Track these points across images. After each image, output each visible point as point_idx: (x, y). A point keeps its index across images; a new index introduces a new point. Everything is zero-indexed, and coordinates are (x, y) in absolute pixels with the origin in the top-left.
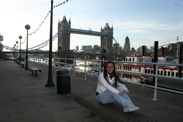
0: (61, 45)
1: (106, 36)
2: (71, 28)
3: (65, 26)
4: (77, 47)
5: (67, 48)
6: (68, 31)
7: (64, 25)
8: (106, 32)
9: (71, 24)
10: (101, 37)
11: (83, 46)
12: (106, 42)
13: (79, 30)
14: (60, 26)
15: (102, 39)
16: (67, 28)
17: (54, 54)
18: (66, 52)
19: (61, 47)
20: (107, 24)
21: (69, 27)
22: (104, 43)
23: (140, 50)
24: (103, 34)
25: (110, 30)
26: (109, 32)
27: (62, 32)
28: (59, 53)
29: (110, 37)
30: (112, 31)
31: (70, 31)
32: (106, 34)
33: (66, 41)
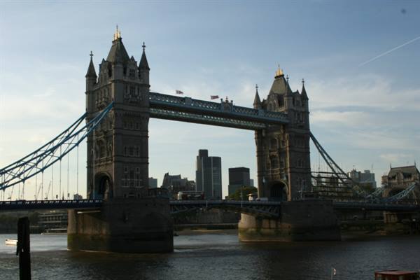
0: (111, 170)
1: (285, 126)
3: (127, 79)
6: (137, 104)
7: (121, 76)
8: (282, 110)
10: (258, 132)
12: (282, 153)
16: (133, 88)
17: (70, 211)
18: (132, 198)
20: (280, 78)
21: (142, 85)
22: (272, 157)
25: (299, 103)
26: (295, 111)
27: (115, 109)
29: (300, 131)
30: (303, 105)
31: (148, 105)
32: (283, 119)
33: (131, 149)
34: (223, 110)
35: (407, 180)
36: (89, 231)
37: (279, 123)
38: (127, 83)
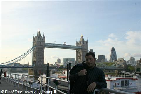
1: (81, 49)
2: (45, 42)
4: (59, 60)
5: (41, 62)
6: (42, 46)
8: (81, 45)
9: (45, 39)
10: (77, 50)
11: (64, 59)
12: (81, 56)
13: (53, 44)
14: (34, 41)
15: (77, 52)
16: (41, 42)
18: (40, 66)
19: (35, 61)
20: (82, 37)
21: (43, 42)
22: (79, 56)
23: (118, 62)
24: (78, 47)
25: (85, 43)
26: (84, 46)
27: (37, 47)
28: (33, 67)
29: (85, 50)
30: (86, 44)
31: (44, 46)
32: (81, 48)
33: (40, 56)
34: (64, 46)
35: (121, 62)
36: (31, 73)
37: (80, 49)
38: (39, 41)
